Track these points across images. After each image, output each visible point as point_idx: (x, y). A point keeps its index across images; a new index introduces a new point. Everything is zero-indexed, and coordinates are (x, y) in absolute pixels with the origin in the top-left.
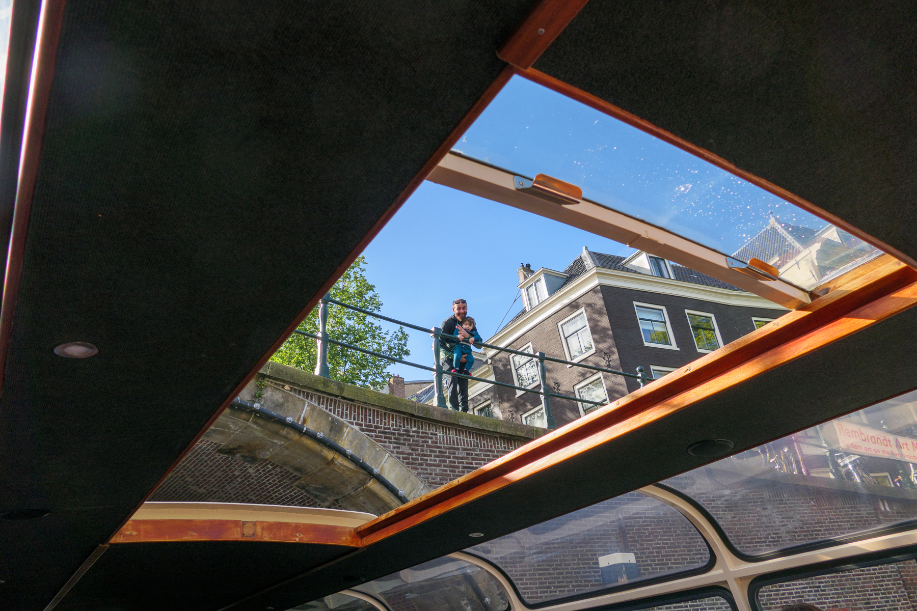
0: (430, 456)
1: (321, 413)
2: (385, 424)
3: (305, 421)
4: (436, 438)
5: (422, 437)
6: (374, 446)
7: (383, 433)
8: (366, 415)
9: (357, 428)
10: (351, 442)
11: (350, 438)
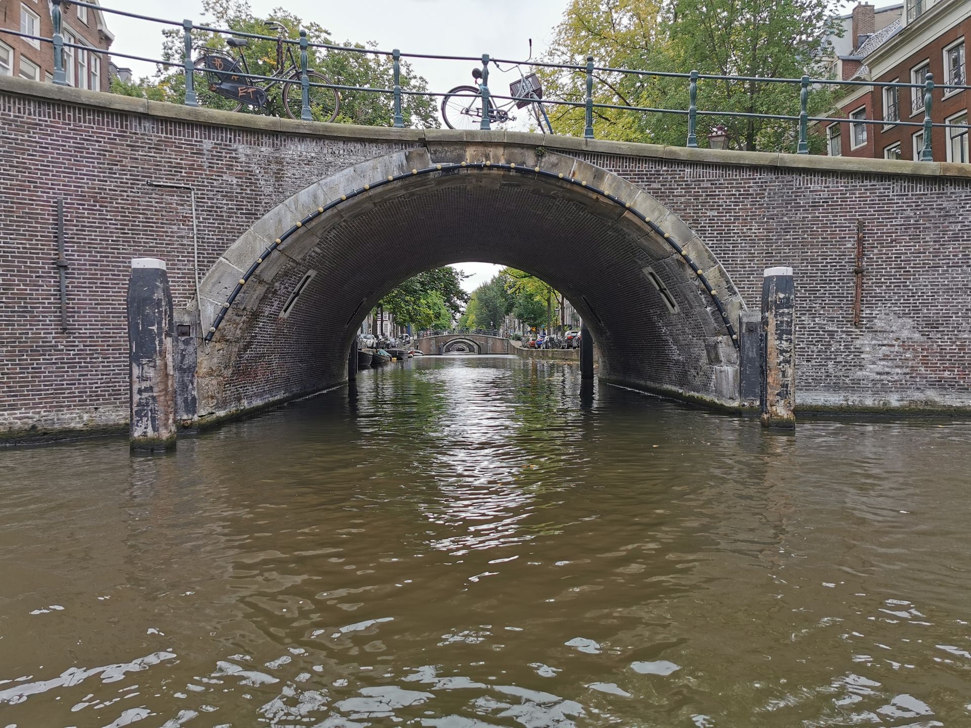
0: (678, 189)
1: (587, 166)
2: (639, 167)
3: (574, 173)
4: (684, 174)
5: (670, 175)
6: (629, 186)
7: (636, 175)
8: (623, 163)
9: (615, 174)
10: (611, 185)
11: (610, 182)
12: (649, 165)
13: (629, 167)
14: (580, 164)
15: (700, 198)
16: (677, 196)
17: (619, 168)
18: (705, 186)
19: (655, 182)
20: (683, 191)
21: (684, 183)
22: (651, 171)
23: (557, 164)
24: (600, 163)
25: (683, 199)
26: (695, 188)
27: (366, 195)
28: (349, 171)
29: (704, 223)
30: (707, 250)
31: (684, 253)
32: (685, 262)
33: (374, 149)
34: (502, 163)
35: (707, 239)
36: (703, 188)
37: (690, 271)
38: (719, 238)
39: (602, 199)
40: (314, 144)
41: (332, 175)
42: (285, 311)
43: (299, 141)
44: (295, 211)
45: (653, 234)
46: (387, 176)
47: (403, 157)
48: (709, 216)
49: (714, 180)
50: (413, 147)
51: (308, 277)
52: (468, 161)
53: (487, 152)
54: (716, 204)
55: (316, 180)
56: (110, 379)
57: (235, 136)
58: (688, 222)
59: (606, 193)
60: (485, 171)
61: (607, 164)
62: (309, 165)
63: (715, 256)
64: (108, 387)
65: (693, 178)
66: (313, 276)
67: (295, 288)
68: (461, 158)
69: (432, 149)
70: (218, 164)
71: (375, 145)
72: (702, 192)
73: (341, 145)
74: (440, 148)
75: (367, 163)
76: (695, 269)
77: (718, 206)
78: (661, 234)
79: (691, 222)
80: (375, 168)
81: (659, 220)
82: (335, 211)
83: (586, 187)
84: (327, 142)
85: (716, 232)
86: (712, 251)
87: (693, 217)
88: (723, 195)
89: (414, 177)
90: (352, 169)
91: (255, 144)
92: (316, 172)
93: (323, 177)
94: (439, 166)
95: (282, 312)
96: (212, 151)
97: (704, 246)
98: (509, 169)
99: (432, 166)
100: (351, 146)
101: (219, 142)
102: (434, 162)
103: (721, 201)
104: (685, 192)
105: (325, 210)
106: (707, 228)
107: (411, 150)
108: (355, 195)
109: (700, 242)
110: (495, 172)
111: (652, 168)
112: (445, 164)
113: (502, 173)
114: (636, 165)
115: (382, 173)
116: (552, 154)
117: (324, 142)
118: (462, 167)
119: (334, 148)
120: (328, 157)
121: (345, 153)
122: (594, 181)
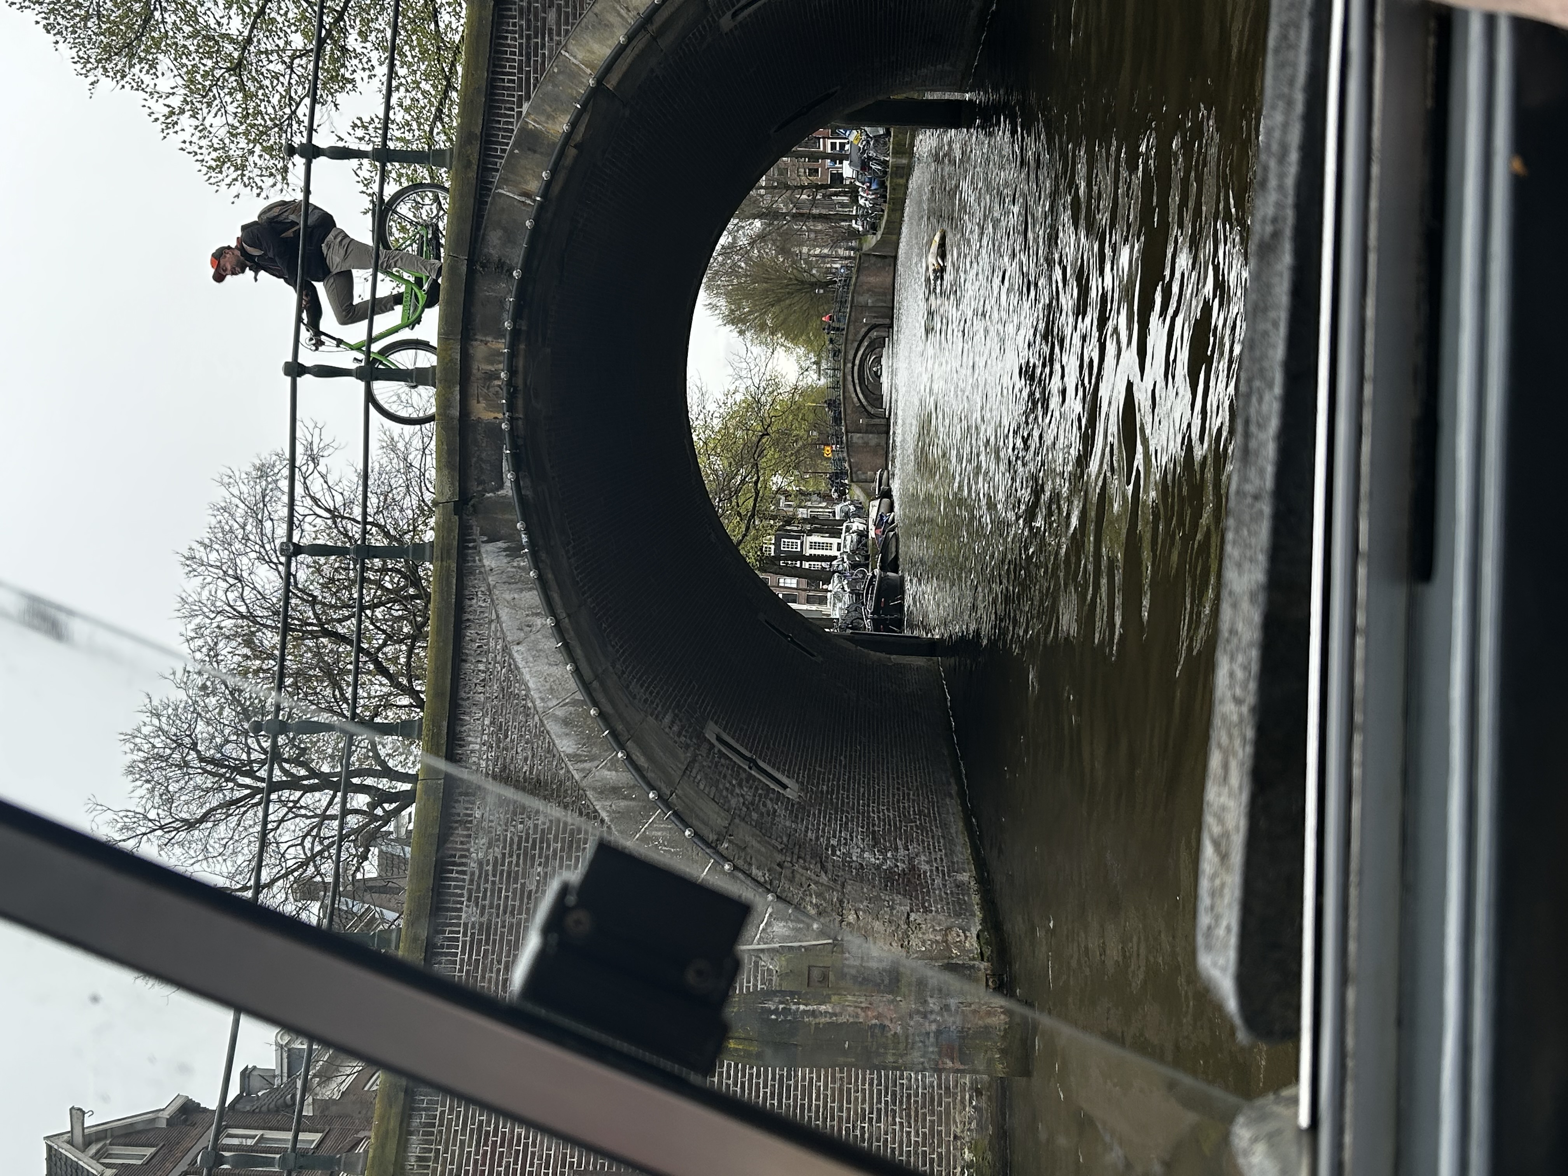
12: (507, 31)
13: (513, 74)
14: (504, 181)
17: (513, 96)
19: (544, 19)
22: (521, 26)
23: (505, 230)
24: (503, 137)
27: (566, 623)
28: (519, 654)
33: (478, 603)
34: (502, 346)
39: (578, 137)
40: (467, 718)
41: (528, 689)
42: (785, 787)
43: (462, 746)
44: (596, 763)
45: (652, 28)
46: (529, 579)
47: (490, 547)
50: (471, 527)
51: (719, 739)
52: (500, 416)
53: (479, 375)
55: (536, 718)
56: (901, 1110)
57: (454, 864)
59: (565, 127)
60: (519, 381)
61: (507, 123)
62: (507, 731)
64: (917, 1115)
66: (717, 729)
67: (740, 767)
68: (493, 430)
69: (474, 487)
70: (507, 897)
71: (468, 602)
73: (468, 666)
74: (475, 472)
75: (504, 617)
78: (654, 10)
80: (513, 605)
81: (623, 12)
82: (595, 684)
83: (554, 172)
84: (463, 695)
89: (532, 527)
90: (515, 649)
91: (468, 829)
92: (521, 718)
93: (530, 705)
94: (509, 476)
95: (788, 793)
96: (484, 907)
98: (515, 333)
99: (508, 490)
100: (470, 649)
101: (465, 892)
102: (501, 486)
105: (595, 704)
107: (477, 530)
108: (566, 645)
110: (521, 363)
111: (514, 25)
112: (504, 463)
113: (522, 346)
114: (508, 60)
115: (521, 590)
116: (483, 239)
117: (463, 699)
118: (512, 430)
119: (475, 680)
120: (492, 693)
121: (484, 660)
122: (542, 153)
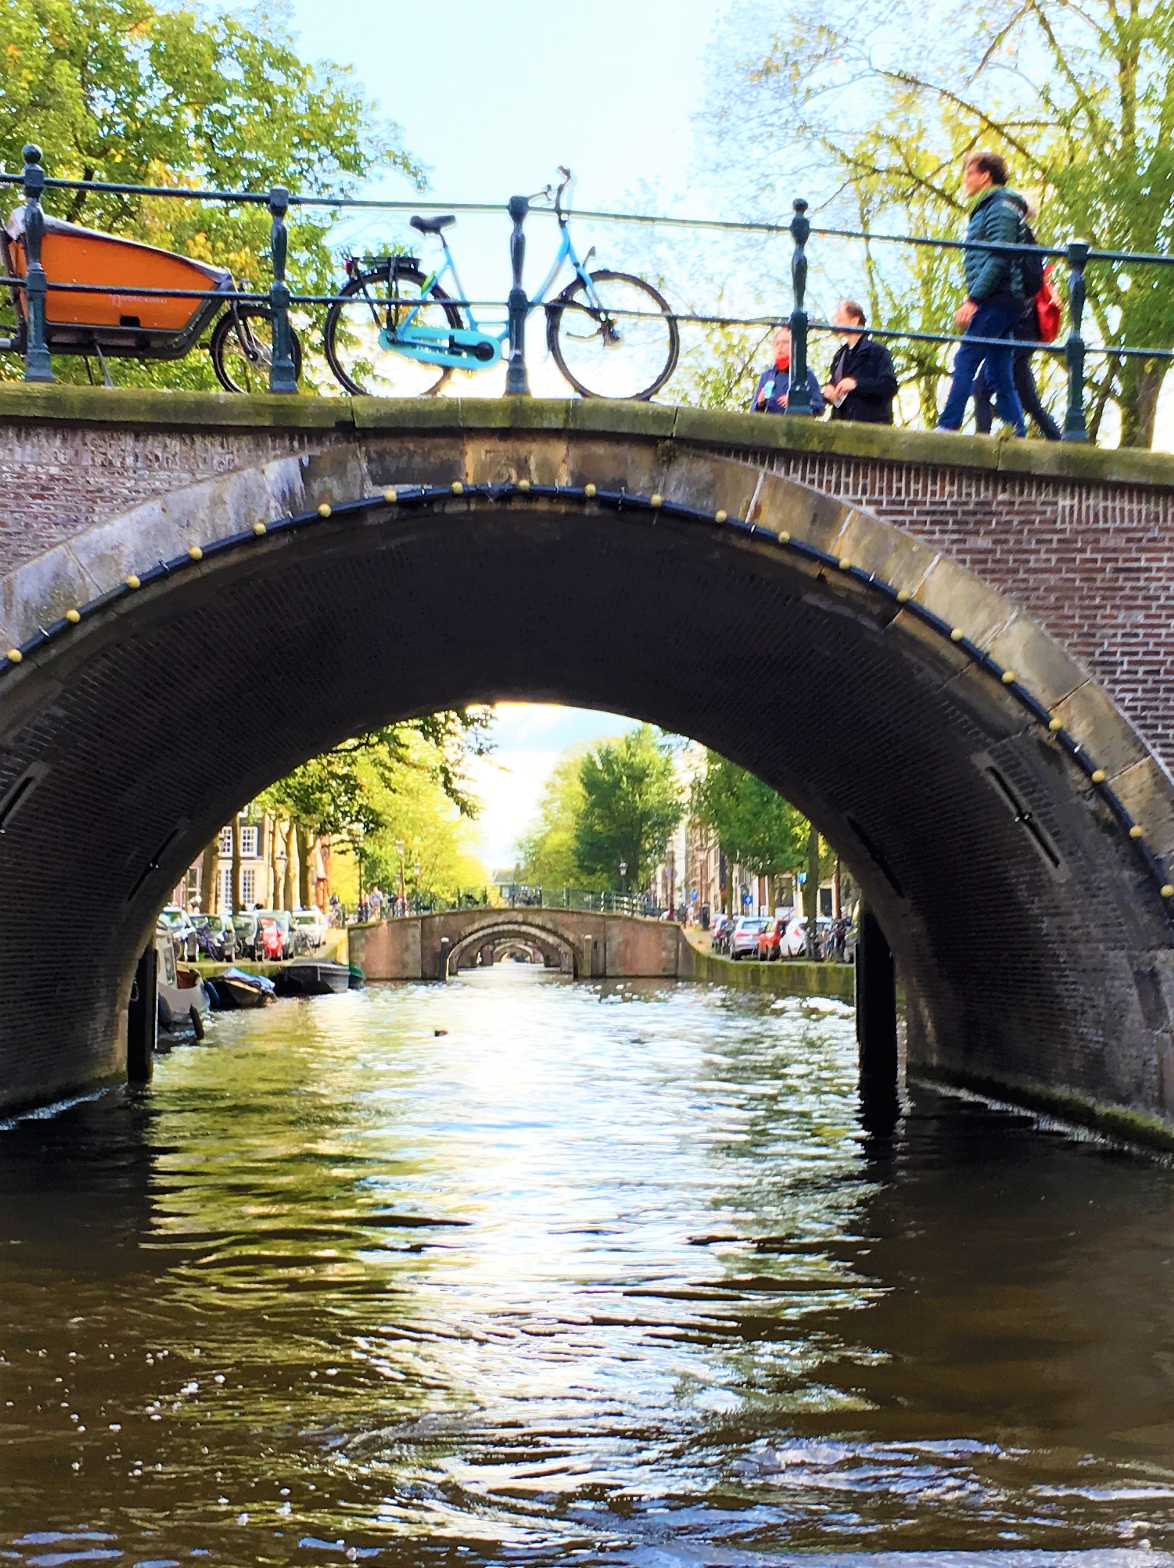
12: (960, 487)
13: (908, 493)
14: (774, 484)
15: (1099, 576)
16: (1036, 571)
17: (881, 493)
18: (1111, 544)
19: (977, 533)
20: (1054, 558)
21: (1055, 537)
22: (966, 503)
23: (712, 485)
24: (829, 482)
25: (1053, 579)
26: (1083, 550)
27: (195, 573)
28: (149, 511)
29: (1110, 645)
30: (1118, 717)
31: (1055, 723)
32: (1058, 747)
33: (217, 454)
34: (563, 481)
35: (1118, 687)
36: (1105, 550)
37: (1075, 774)
38: (1149, 685)
39: (832, 577)
40: (58, 443)
41: (101, 524)
43: (18, 437)
44: (3, 621)
45: (972, 671)
46: (252, 523)
47: (294, 469)
48: (1124, 626)
49: (1134, 530)
50: (320, 443)
51: (29, 780)
52: (470, 480)
53: (523, 452)
54: (1141, 594)
55: (64, 537)
58: (1067, 642)
59: (844, 563)
60: (516, 505)
61: (847, 485)
62: (42, 497)
63: (1140, 733)
65: (1079, 521)
68: (451, 470)
69: (374, 448)
71: (218, 440)
72: (1103, 560)
73: (128, 442)
74: (393, 445)
75: (198, 489)
76: (1087, 769)
77: (1145, 598)
78: (995, 673)
79: (1075, 639)
80: (217, 501)
81: (989, 635)
82: (112, 616)
83: (788, 546)
84: (90, 436)
85: (1142, 669)
86: (1134, 718)
87: (1081, 626)
88: (1159, 570)
89: (323, 524)
90: (156, 505)
92: (61, 516)
93: (80, 528)
94: (390, 493)
97: (1111, 708)
98: (581, 499)
99: (372, 491)
100: (154, 445)
102: (378, 482)
103: (1154, 584)
104: (1059, 560)
105: (85, 617)
106: (1118, 658)
107: (317, 451)
108: (165, 575)
109: (1099, 696)
110: (542, 506)
111: (969, 495)
112: (407, 487)
113: (563, 509)
114: (925, 487)
115: (237, 513)
116: (699, 457)
117: (84, 436)
118: (454, 496)
119: (110, 453)
120: (94, 475)
121: (139, 465)
122: (811, 531)
